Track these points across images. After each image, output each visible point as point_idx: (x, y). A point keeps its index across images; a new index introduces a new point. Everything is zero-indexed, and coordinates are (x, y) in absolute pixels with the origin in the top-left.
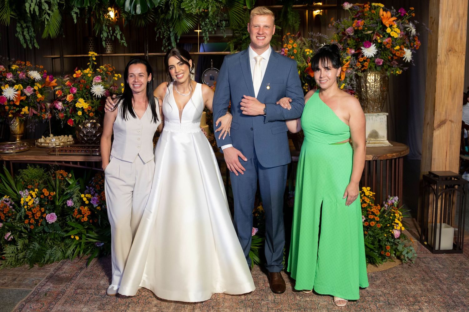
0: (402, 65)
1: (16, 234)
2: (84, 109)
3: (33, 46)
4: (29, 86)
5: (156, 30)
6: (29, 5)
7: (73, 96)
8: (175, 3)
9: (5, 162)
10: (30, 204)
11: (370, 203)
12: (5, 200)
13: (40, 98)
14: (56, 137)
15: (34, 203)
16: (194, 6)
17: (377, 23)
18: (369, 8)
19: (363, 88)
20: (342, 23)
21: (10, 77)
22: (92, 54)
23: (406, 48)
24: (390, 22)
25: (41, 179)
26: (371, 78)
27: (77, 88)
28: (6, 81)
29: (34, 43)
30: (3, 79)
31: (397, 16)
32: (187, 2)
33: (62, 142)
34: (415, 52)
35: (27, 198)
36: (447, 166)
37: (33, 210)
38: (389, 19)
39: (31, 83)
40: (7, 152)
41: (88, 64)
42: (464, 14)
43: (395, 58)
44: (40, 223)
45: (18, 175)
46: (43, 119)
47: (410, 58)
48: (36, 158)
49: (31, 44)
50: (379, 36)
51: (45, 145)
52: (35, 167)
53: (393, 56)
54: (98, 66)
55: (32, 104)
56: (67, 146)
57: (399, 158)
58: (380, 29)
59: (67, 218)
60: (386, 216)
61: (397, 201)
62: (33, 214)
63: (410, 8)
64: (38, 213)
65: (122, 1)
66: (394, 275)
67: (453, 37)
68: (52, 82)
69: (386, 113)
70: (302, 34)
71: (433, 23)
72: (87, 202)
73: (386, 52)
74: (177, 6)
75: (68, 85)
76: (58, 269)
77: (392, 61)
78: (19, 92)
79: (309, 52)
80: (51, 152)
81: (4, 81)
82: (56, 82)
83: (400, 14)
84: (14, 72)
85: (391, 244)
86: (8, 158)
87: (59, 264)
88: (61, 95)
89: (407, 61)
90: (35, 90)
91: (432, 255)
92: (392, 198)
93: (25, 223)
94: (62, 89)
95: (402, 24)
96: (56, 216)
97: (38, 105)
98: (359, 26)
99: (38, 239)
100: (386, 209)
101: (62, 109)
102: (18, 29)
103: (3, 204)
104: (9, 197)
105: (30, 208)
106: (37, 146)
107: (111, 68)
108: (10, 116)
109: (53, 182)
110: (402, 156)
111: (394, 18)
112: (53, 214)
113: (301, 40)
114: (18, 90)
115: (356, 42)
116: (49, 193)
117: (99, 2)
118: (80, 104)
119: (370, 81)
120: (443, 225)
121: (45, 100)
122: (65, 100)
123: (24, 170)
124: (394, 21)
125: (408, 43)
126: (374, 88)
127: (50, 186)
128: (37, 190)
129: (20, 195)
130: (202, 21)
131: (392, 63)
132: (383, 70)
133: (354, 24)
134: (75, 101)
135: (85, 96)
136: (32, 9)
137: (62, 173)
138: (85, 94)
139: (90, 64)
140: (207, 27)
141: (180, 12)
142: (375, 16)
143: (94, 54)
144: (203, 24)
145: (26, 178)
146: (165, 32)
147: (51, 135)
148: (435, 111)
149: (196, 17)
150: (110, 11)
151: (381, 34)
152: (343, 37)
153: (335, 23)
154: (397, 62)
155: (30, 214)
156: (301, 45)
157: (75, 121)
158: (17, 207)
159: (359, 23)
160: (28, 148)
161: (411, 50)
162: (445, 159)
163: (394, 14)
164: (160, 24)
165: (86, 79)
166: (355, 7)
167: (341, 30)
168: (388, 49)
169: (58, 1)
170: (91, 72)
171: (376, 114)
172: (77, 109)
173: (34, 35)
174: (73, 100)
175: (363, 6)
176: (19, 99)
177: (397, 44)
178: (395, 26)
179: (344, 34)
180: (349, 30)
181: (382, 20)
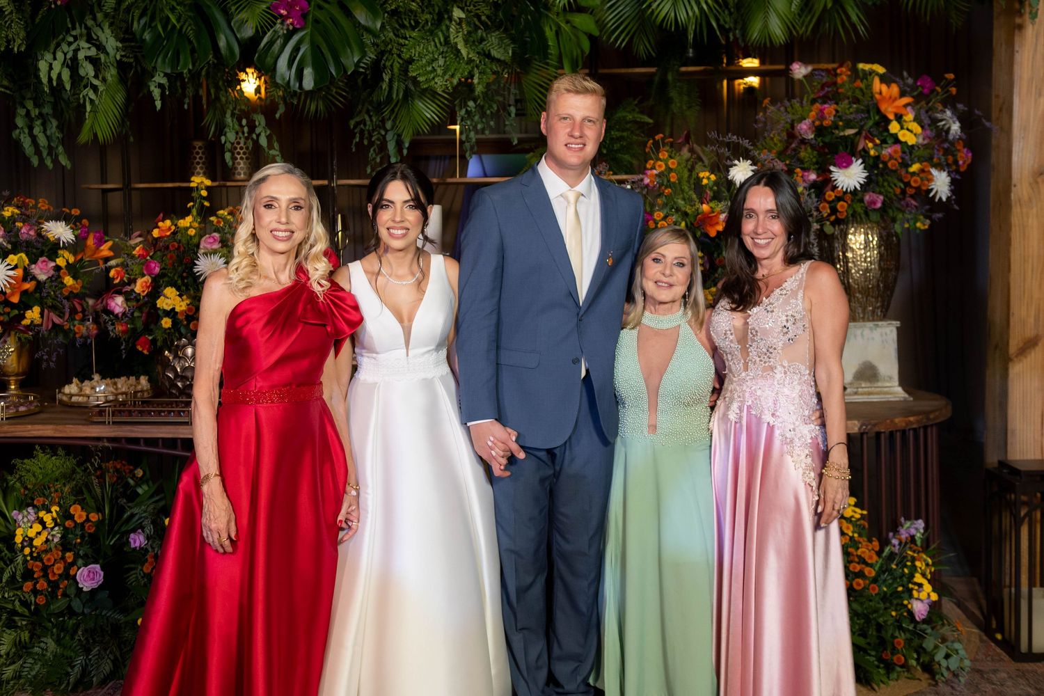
0: (927, 207)
2: (177, 313)
3: (56, 161)
4: (44, 258)
5: (352, 127)
6: (48, 65)
7: (150, 281)
8: (395, 62)
10: (39, 544)
11: (856, 535)
13: (70, 286)
14: (108, 381)
15: (47, 540)
16: (439, 71)
17: (868, 112)
18: (849, 76)
19: (839, 262)
20: (788, 110)
22: (199, 181)
23: (936, 168)
24: (897, 107)
25: (69, 482)
26: (857, 239)
27: (162, 261)
29: (56, 157)
31: (915, 93)
32: (424, 61)
33: (122, 394)
34: (958, 177)
35: (31, 527)
37: (45, 557)
38: (894, 102)
39: (49, 251)
41: (189, 206)
43: (910, 191)
44: (61, 591)
45: (11, 474)
46: (77, 336)
47: (948, 192)
48: (55, 430)
49: (52, 156)
50: (872, 141)
51: (81, 399)
52: (55, 454)
53: (905, 187)
54: (212, 211)
55: (49, 302)
56: (135, 402)
57: (925, 428)
58: (877, 124)
59: (128, 577)
60: (894, 567)
61: (922, 531)
62: (45, 568)
63: (947, 76)
64: (56, 566)
65: (269, 60)
68: (102, 248)
69: (896, 323)
70: (693, 137)
71: (1001, 110)
73: (890, 179)
74: (399, 70)
75: (139, 256)
77: (904, 199)
78: (19, 273)
79: (708, 178)
80: (93, 416)
82: (111, 249)
83: (920, 89)
84: (9, 224)
85: (908, 635)
87: (104, 690)
88: (122, 279)
89: (940, 199)
90: (58, 268)
91: (1014, 666)
92: (908, 524)
93: (25, 589)
94: (124, 265)
95: (927, 112)
96: (102, 573)
97: (65, 302)
98: (826, 119)
99: (55, 630)
100: (896, 550)
101: (124, 314)
102: (20, 122)
105: (39, 553)
106: (61, 401)
109: (98, 490)
110: (932, 423)
111: (906, 100)
112: (95, 568)
113: (692, 151)
114: (16, 267)
115: (820, 155)
116: (87, 516)
117: (216, 61)
118: (169, 301)
119: (854, 247)
120: (1037, 591)
121: (84, 291)
122: (133, 290)
123: (26, 461)
124: (906, 106)
125: (938, 156)
126: (865, 261)
127: (89, 500)
128: (58, 509)
129: (15, 521)
130: (461, 105)
131: (902, 202)
132: (884, 221)
133: (813, 113)
134: (155, 292)
135: (179, 282)
136: (54, 76)
137: (118, 467)
138: (179, 277)
139: (193, 206)
140: (472, 120)
141: (406, 86)
142: (864, 94)
143: (202, 182)
144: (463, 112)
145: (30, 481)
146: (373, 130)
147: (96, 377)
148: (1011, 317)
149: (446, 96)
150: (244, 81)
151: (876, 136)
152: (791, 144)
153: (771, 111)
154: (915, 200)
155: (36, 567)
156: (690, 163)
157: (154, 341)
158: (6, 552)
159: (826, 112)
160: (37, 406)
161: (948, 172)
162: (1040, 433)
163: (908, 89)
164: (360, 112)
165: (184, 241)
166: (816, 73)
167: (784, 127)
168: (892, 171)
169: (118, 57)
170: (196, 225)
171: (871, 324)
172: (160, 313)
173: (57, 134)
174: (151, 292)
175: (835, 70)
176: (18, 288)
177: (916, 159)
178: (909, 116)
179: (791, 135)
180: (803, 127)
181: (879, 105)
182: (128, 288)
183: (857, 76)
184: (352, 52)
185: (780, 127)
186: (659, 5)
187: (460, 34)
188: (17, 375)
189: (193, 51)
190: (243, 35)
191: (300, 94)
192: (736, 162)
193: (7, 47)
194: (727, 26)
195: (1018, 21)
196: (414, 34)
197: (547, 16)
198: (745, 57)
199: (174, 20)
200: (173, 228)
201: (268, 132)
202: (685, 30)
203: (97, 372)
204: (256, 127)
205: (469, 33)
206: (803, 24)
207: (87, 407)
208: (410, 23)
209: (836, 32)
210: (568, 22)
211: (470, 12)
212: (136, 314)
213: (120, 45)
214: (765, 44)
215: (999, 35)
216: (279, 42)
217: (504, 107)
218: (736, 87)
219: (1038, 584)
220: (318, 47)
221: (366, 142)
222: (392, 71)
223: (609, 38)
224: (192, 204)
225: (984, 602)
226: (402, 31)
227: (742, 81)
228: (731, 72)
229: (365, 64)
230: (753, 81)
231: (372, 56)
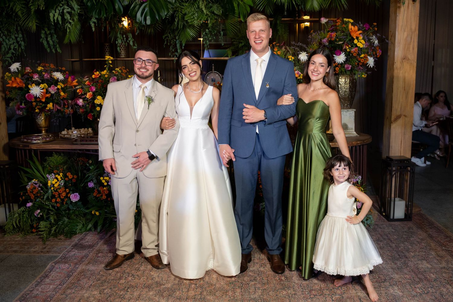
0: (366, 70)
1: (45, 211)
3: (56, 50)
4: (53, 86)
5: (164, 38)
6: (53, 15)
7: (92, 93)
8: (180, 15)
9: (33, 151)
10: (57, 186)
12: (34, 183)
13: (63, 95)
14: (78, 130)
15: (59, 185)
16: (196, 18)
17: (347, 36)
18: (341, 23)
20: (319, 34)
21: (36, 77)
22: (108, 57)
23: (369, 56)
24: (357, 34)
25: (65, 165)
26: (342, 80)
27: (96, 87)
28: (32, 81)
29: (56, 49)
30: (30, 79)
31: (363, 30)
32: (190, 14)
33: (83, 134)
34: (377, 59)
35: (53, 180)
36: (401, 152)
37: (59, 191)
38: (356, 32)
39: (55, 83)
40: (35, 142)
41: (105, 67)
42: (415, 29)
43: (361, 64)
44: (65, 202)
45: (45, 162)
46: (66, 113)
47: (373, 64)
48: (60, 147)
49: (54, 48)
50: (348, 46)
51: (68, 136)
52: (60, 155)
53: (359, 62)
54: (113, 69)
55: (56, 101)
56: (88, 137)
57: (363, 145)
58: (350, 40)
59: (88, 197)
61: (360, 179)
62: (59, 194)
63: (374, 24)
64: (63, 193)
65: (134, 13)
67: (407, 47)
68: (74, 82)
69: (354, 110)
70: (286, 43)
71: (392, 36)
72: (106, 184)
73: (354, 59)
74: (181, 18)
75: (88, 85)
76: (82, 239)
77: (358, 67)
78: (44, 91)
79: (291, 58)
80: (73, 142)
81: (31, 80)
82: (77, 82)
83: (365, 28)
84: (40, 73)
86: (36, 147)
87: (82, 235)
88: (82, 93)
89: (371, 67)
90: (58, 89)
91: (388, 223)
92: (356, 177)
93: (53, 201)
94: (82, 88)
95: (367, 36)
96: (79, 196)
97: (61, 101)
98: (332, 38)
101: (83, 106)
102: (43, 36)
103: (33, 187)
104: (37, 180)
105: (56, 189)
106: (61, 137)
107: (125, 70)
108: (37, 111)
109: (76, 168)
110: (365, 144)
111: (360, 32)
112: (76, 194)
113: (286, 48)
114: (43, 89)
116: (73, 177)
117: (114, 14)
118: (99, 101)
119: (341, 83)
120: (397, 199)
121: (68, 97)
122: (86, 97)
123: (50, 157)
124: (360, 34)
125: (370, 52)
126: (345, 89)
127: (73, 171)
128: (62, 174)
129: (48, 178)
130: (203, 31)
131: (358, 68)
132: (352, 74)
133: (328, 36)
134: (94, 98)
135: (103, 94)
136: (55, 18)
137: (83, 160)
138: (102, 92)
139: (106, 67)
140: (208, 36)
141: (184, 24)
142: (346, 30)
143: (110, 58)
144: (204, 33)
145: (52, 165)
146: (172, 40)
147: (73, 128)
148: (393, 108)
149: (198, 27)
150: (124, 21)
151: (349, 44)
153: (314, 35)
154: (362, 67)
155: (56, 194)
156: (285, 53)
157: (94, 115)
158: (45, 189)
159: (332, 35)
160: (52, 139)
161: (373, 58)
162: (400, 147)
163: (361, 28)
164: (167, 33)
165: (104, 79)
166: (329, 21)
167: (318, 41)
168: (354, 57)
169: (79, 12)
170: (108, 73)
171: (346, 110)
172: (96, 105)
173: (56, 40)
174: (92, 98)
175: (336, 21)
176: (44, 96)
177: (363, 53)
178: (361, 38)
179: (320, 43)
180: (325, 41)
181: (351, 33)
182: (84, 96)
183: (344, 24)
184: (164, 11)
185: (316, 40)
187: (203, 5)
188: (45, 128)
189: (106, 9)
190: (124, 4)
191: (146, 26)
192: (301, 52)
193: (38, 8)
194: (299, 4)
195: (398, 5)
196: (187, 4)
198: (305, 15)
200: (100, 74)
201: (133, 40)
202: (284, 5)
203: (73, 127)
204: (129, 38)
205: (206, 4)
206: (325, 4)
207: (71, 139)
209: (337, 6)
210: (242, 1)
212: (87, 106)
213: (79, 7)
214: (312, 10)
215: (392, 10)
216: (137, 7)
217: (219, 32)
218: (301, 26)
219: (397, 197)
220: (152, 9)
221: (169, 44)
222: (179, 18)
223: (257, 7)
224: (106, 66)
225: (380, 203)
226: (182, 3)
227: (303, 24)
228: (300, 21)
229: (169, 15)
230: (307, 24)
231: (171, 12)
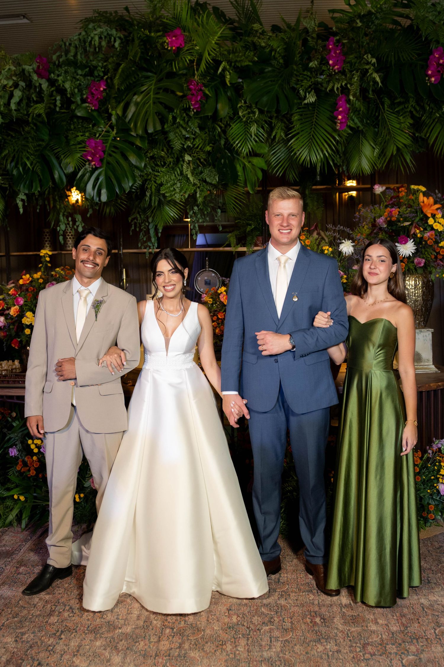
5: (130, 221)
7: (18, 308)
8: (153, 185)
16: (178, 190)
17: (417, 212)
18: (406, 192)
20: (372, 211)
22: (45, 253)
24: (433, 210)
26: (410, 283)
27: (24, 297)
31: (442, 202)
32: (169, 185)
33: (5, 370)
38: (431, 207)
41: (39, 266)
43: (440, 257)
50: (419, 229)
53: (437, 254)
56: (11, 376)
58: (421, 219)
60: (429, 465)
65: (83, 185)
66: (440, 544)
69: (431, 329)
70: (319, 225)
72: (36, 450)
73: (428, 250)
74: (155, 190)
75: (12, 294)
77: (436, 261)
79: (328, 250)
85: (437, 503)
88: (3, 307)
92: (437, 441)
94: (5, 300)
98: (393, 216)
100: (430, 456)
101: (5, 327)
107: (69, 271)
111: (438, 206)
113: (319, 234)
115: (390, 236)
118: (29, 320)
122: (9, 314)
124: (437, 209)
126: (415, 296)
130: (190, 209)
131: (435, 263)
132: (425, 273)
133: (386, 213)
134: (21, 315)
140: (197, 217)
142: (414, 203)
143: (47, 253)
144: (191, 213)
146: (142, 223)
149: (182, 204)
150: (70, 195)
151: (421, 226)
152: (374, 230)
153: (364, 211)
154: (442, 261)
156: (318, 241)
157: (21, 341)
159: (393, 212)
163: (439, 200)
164: (134, 213)
165: (36, 286)
166: (388, 190)
167: (370, 221)
168: (430, 246)
170: (43, 276)
172: (24, 326)
174: (19, 314)
175: (398, 188)
177: (443, 239)
178: (439, 215)
179: (374, 225)
180: (381, 221)
181: (423, 209)
182: (6, 313)
183: (410, 192)
184: (128, 181)
185: (368, 220)
186: (300, 153)
187: (189, 169)
189: (40, 180)
190: (68, 171)
191: (101, 204)
192: (343, 241)
194: (339, 164)
196: (163, 170)
197: (238, 159)
198: (348, 180)
199: (29, 165)
200: (31, 279)
201: (83, 224)
202: (316, 167)
204: (76, 221)
205: (194, 169)
206: (380, 164)
208: (161, 164)
209: (399, 168)
210: (249, 162)
211: (195, 157)
212: (11, 327)
214: (359, 174)
216: (88, 175)
217: (214, 209)
218: (344, 196)
220: (109, 177)
221: (138, 230)
222: (151, 190)
223: (273, 170)
224: (41, 265)
226: (157, 168)
227: (346, 193)
228: (341, 189)
229: (136, 187)
230: (354, 193)
231: (140, 183)
